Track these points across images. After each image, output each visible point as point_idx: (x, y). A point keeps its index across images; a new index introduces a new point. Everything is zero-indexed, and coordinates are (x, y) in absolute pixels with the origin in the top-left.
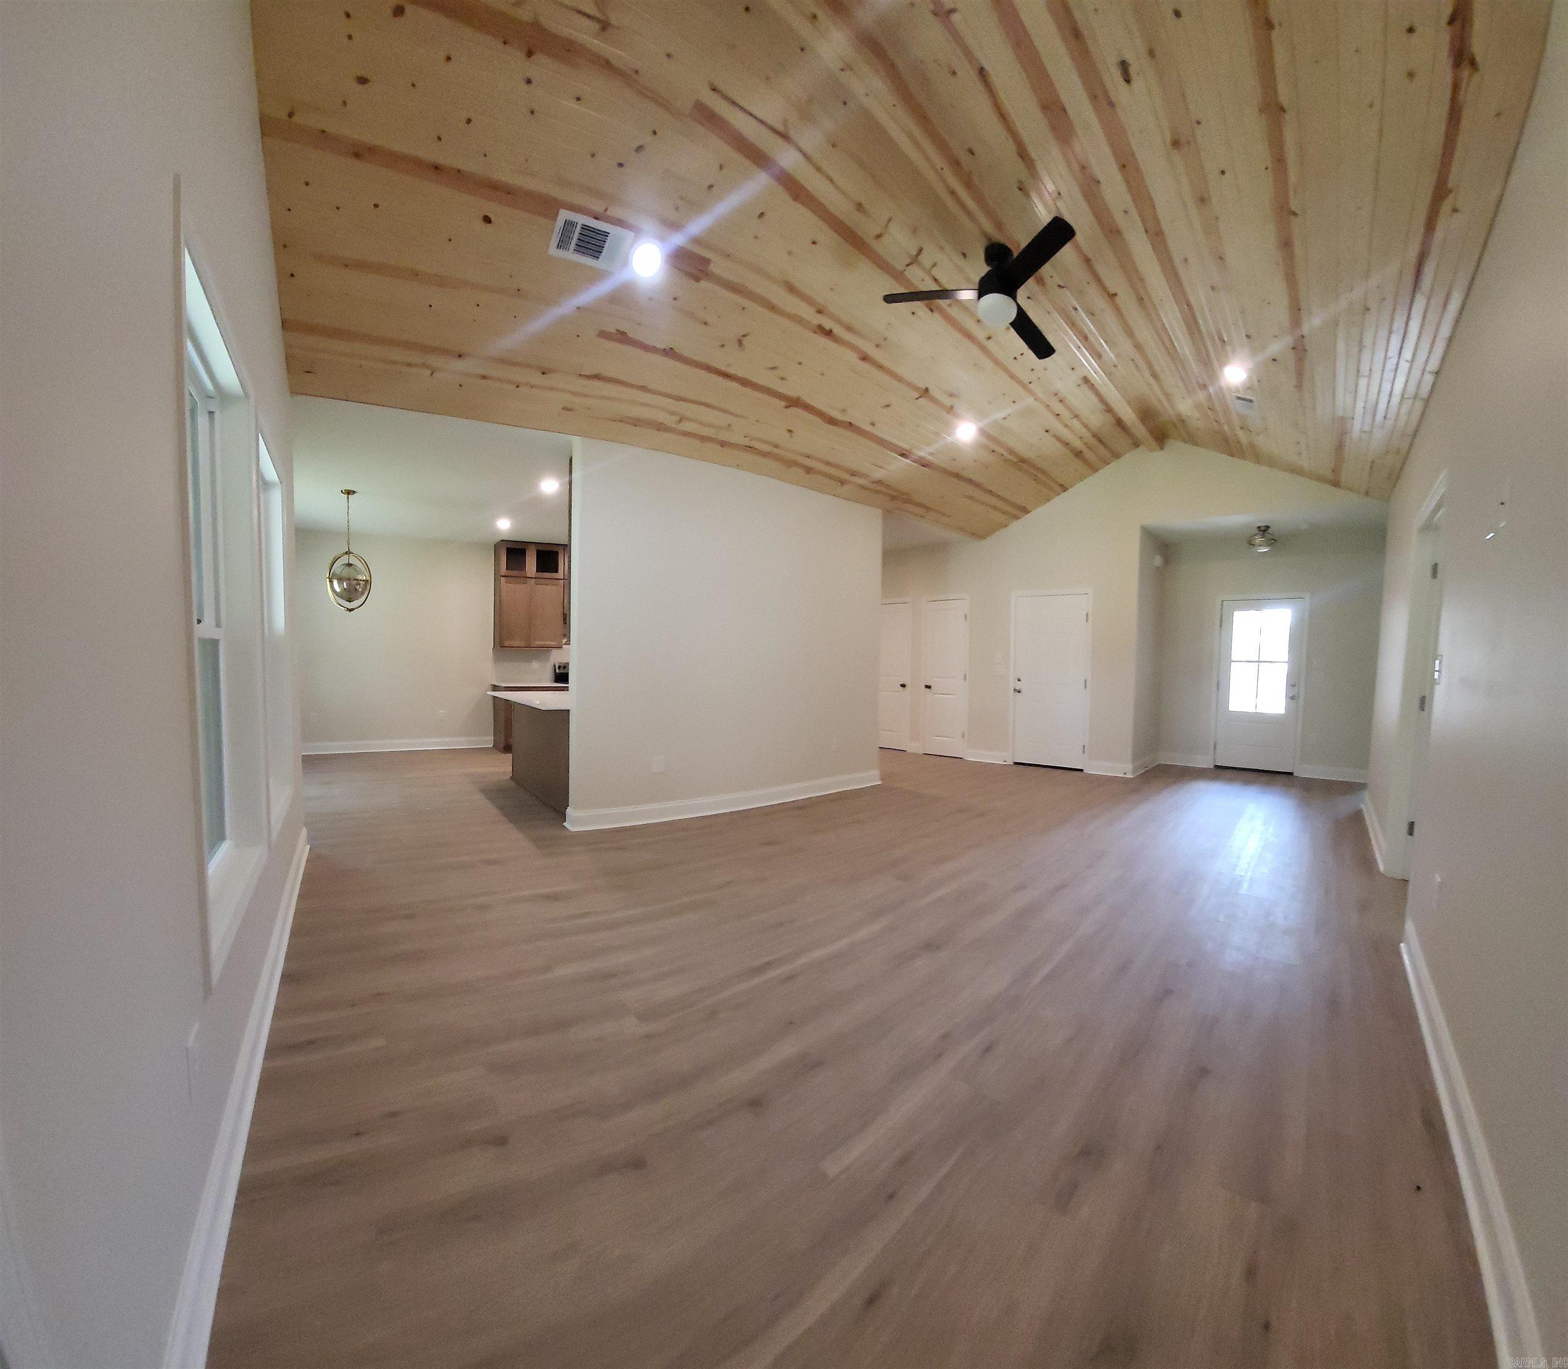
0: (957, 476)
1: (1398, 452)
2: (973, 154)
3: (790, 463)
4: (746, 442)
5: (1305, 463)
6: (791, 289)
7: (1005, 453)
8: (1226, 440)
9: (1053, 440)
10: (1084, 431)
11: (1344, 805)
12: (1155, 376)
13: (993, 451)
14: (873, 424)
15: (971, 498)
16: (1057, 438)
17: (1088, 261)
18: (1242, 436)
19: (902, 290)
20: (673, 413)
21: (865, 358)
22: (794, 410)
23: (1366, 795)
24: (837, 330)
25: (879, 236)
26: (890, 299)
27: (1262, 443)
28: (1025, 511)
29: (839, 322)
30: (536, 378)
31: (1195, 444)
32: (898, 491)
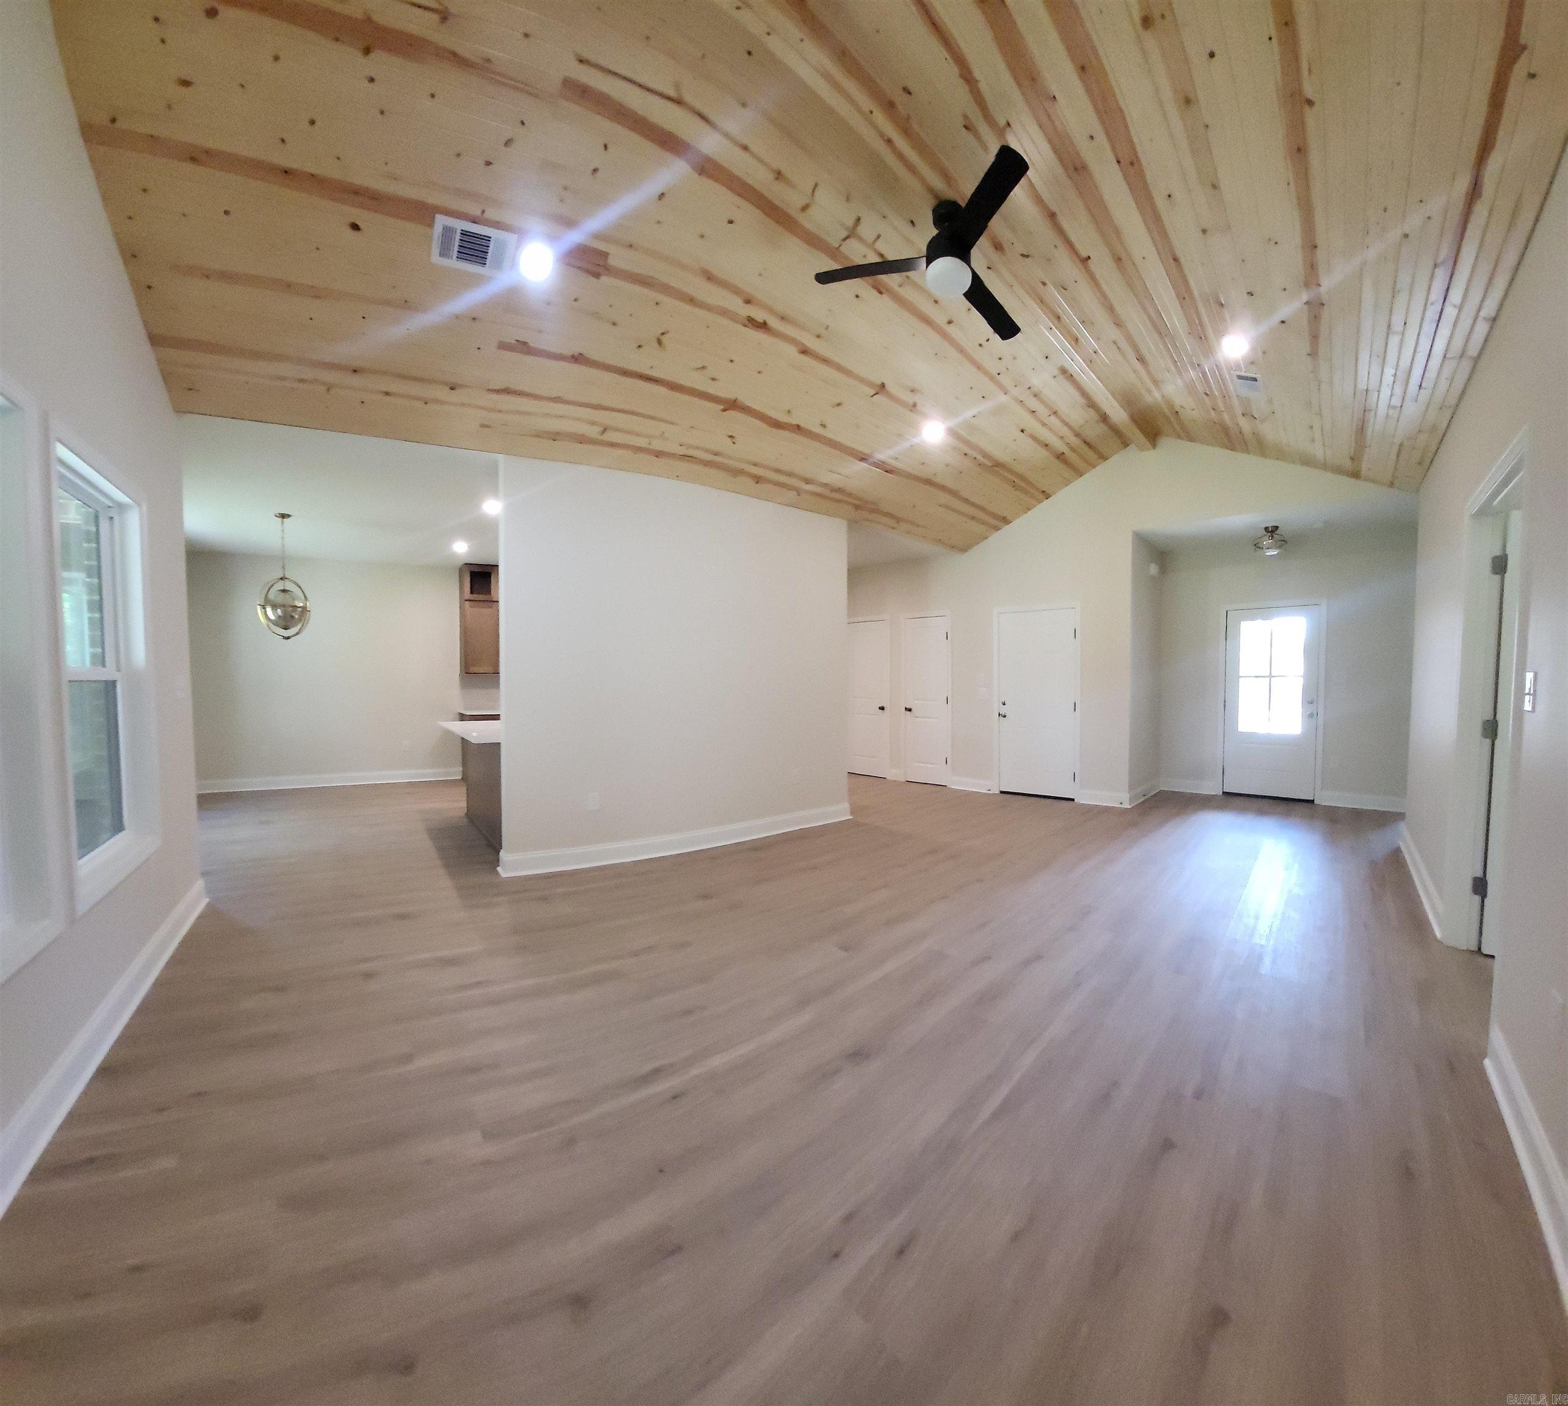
0: (929, 482)
1: (1434, 428)
2: (910, 93)
3: (737, 472)
4: (683, 451)
5: (1318, 451)
6: (710, 277)
7: (979, 457)
8: (1226, 430)
9: (1030, 440)
10: (1065, 429)
11: (1379, 842)
12: (1141, 359)
13: (966, 454)
14: (824, 426)
15: (947, 507)
16: (1034, 438)
17: (1052, 216)
18: (1245, 425)
19: (836, 266)
20: (593, 423)
21: (805, 351)
22: (731, 413)
23: (1402, 827)
24: (773, 323)
25: (805, 208)
26: (824, 278)
27: (1269, 432)
28: (1006, 521)
29: (771, 311)
30: (443, 393)
31: (1191, 439)
32: (859, 499)
